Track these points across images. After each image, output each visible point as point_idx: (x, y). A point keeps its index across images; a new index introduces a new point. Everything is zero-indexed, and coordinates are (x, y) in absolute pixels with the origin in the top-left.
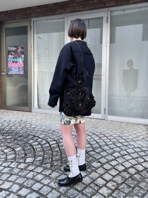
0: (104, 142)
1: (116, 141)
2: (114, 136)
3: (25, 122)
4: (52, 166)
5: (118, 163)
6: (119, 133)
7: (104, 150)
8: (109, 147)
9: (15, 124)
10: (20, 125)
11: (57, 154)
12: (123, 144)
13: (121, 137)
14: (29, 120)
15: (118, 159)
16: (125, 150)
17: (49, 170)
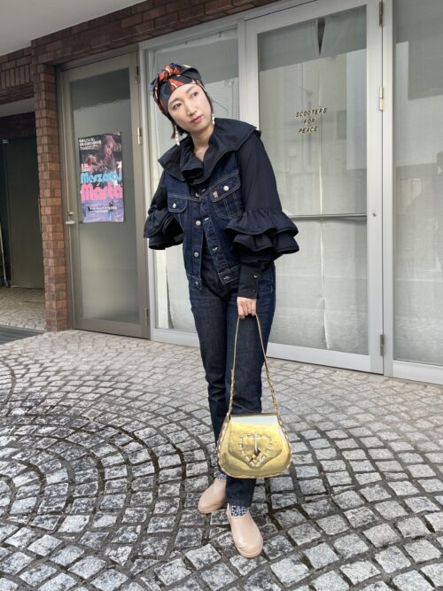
0: (346, 474)
1: (396, 472)
2: (397, 447)
3: (114, 377)
4: (133, 557)
5: (378, 572)
6: (418, 436)
7: (337, 510)
8: (362, 497)
9: (85, 381)
10: (97, 387)
11: (168, 509)
12: (419, 487)
13: (422, 454)
14: (130, 370)
15: (383, 553)
16: (421, 516)
17: (120, 574)
